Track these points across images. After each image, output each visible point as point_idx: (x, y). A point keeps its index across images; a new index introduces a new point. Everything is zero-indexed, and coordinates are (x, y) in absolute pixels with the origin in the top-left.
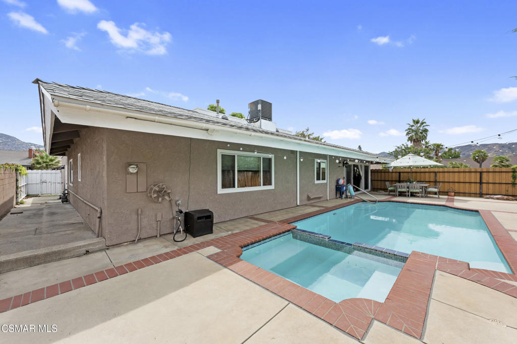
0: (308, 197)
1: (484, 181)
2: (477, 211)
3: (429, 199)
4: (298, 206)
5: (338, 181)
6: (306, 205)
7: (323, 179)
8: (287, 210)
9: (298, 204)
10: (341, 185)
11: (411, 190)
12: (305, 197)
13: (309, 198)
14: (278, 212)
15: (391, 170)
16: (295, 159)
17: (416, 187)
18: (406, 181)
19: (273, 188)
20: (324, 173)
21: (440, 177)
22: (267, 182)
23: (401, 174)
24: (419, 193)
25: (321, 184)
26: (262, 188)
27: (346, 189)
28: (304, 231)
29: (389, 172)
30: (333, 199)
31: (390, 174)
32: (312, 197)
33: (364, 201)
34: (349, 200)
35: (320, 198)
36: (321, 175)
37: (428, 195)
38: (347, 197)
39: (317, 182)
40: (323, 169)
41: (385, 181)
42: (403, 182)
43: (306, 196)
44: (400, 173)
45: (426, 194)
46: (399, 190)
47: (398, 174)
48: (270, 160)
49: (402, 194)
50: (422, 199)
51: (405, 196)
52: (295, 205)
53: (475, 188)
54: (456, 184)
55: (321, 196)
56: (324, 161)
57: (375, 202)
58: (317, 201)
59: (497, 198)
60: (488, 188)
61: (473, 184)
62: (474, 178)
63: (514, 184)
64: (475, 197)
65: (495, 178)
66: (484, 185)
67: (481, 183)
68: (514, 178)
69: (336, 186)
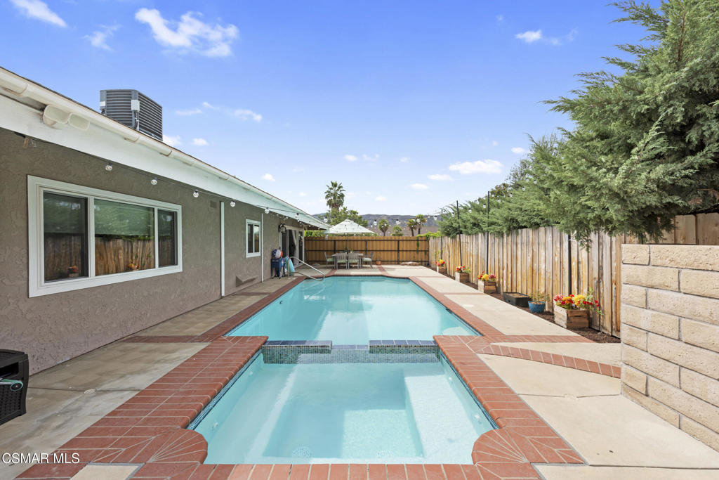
0: (237, 279)
1: (400, 249)
2: (407, 278)
3: (365, 270)
4: (222, 297)
5: (273, 253)
6: (234, 294)
7: (257, 251)
8: (206, 307)
9: (223, 294)
10: (278, 259)
11: (350, 261)
12: (233, 280)
13: (238, 282)
14: (190, 315)
15: (327, 238)
16: (218, 217)
17: (354, 257)
18: (343, 251)
19: (181, 270)
20: (257, 241)
21: (370, 246)
22: (169, 258)
23: (337, 242)
24: (356, 264)
25: (254, 258)
26: (158, 271)
27: (284, 264)
28: (284, 343)
29: (324, 240)
30: (267, 280)
31: (325, 242)
32: (243, 281)
33: (308, 278)
34: (290, 280)
35: (252, 280)
36: (253, 245)
37: (364, 266)
38: (285, 276)
39: (249, 255)
40: (257, 235)
41: (323, 251)
42: (338, 251)
43: (234, 278)
44: (335, 241)
45: (362, 264)
46: (339, 261)
47: (333, 242)
48: (173, 214)
49: (341, 266)
50: (360, 270)
51: (344, 268)
52: (218, 297)
53: (394, 256)
54: (382, 253)
55: (255, 277)
56: (256, 222)
57: (321, 277)
58: (250, 284)
59: (410, 265)
60: (403, 256)
61: (393, 252)
62: (394, 246)
63: (418, 251)
64: (395, 264)
65: (407, 247)
66: (401, 253)
67: (398, 251)
68: (418, 245)
69: (271, 260)
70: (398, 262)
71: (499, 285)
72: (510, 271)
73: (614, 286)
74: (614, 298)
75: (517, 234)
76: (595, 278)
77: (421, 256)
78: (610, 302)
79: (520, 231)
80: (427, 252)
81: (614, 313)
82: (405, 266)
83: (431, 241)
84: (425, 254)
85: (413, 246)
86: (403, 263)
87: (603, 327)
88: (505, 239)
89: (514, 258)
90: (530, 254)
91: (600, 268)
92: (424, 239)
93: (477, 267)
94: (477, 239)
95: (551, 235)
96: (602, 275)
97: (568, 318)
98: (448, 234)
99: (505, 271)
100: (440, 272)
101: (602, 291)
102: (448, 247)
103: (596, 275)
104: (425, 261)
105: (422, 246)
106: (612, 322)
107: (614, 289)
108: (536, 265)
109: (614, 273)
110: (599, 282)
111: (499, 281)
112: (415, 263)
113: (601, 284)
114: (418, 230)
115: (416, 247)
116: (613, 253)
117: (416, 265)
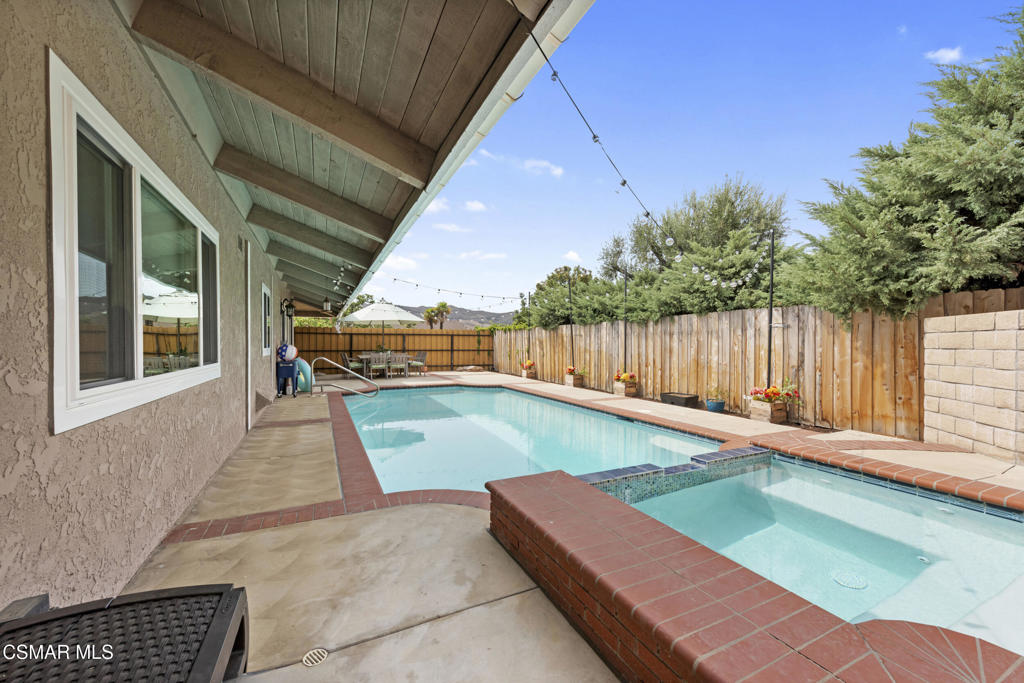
1: (455, 348)
3: (417, 379)
5: (281, 350)
7: (268, 344)
11: (392, 366)
12: (254, 399)
15: (339, 330)
18: (376, 351)
19: (219, 373)
20: (268, 328)
21: (410, 343)
24: (405, 370)
25: (267, 358)
26: (201, 374)
27: (299, 372)
33: (351, 394)
36: (266, 334)
39: (265, 353)
43: (255, 395)
44: (351, 335)
47: (348, 337)
50: (410, 379)
53: (445, 359)
54: (428, 353)
59: (471, 370)
60: (459, 358)
61: (445, 353)
62: (445, 343)
63: (479, 350)
64: (447, 370)
65: (464, 344)
66: (455, 353)
67: (452, 350)
68: (479, 342)
69: (277, 364)
70: (452, 367)
71: (640, 386)
72: (658, 365)
73: (818, 373)
74: (818, 387)
75: (673, 321)
76: (793, 367)
77: (483, 357)
78: (812, 390)
79: (676, 317)
80: (491, 352)
81: (818, 403)
82: (464, 373)
83: (499, 337)
84: (489, 354)
85: (472, 343)
86: (461, 368)
87: (802, 418)
88: (651, 329)
89: (667, 352)
90: (695, 346)
91: (801, 355)
92: (486, 333)
93: (599, 366)
94: (599, 331)
95: (727, 322)
96: (803, 362)
97: (772, 413)
98: (545, 326)
99: (650, 368)
100: (528, 377)
101: (801, 380)
102: (541, 343)
103: (794, 362)
104: (488, 365)
105: (485, 345)
106: (815, 412)
107: (818, 376)
108: (703, 357)
109: (819, 359)
110: (798, 370)
111: (640, 382)
112: (478, 368)
113: (801, 373)
114: (439, 324)
115: (476, 344)
116: (818, 338)
117: (479, 371)
